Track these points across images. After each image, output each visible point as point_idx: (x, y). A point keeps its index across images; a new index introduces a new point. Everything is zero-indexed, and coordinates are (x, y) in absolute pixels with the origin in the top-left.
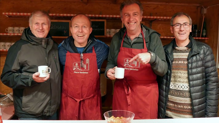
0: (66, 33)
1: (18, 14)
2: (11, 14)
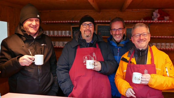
1: (52, 22)
2: (47, 22)
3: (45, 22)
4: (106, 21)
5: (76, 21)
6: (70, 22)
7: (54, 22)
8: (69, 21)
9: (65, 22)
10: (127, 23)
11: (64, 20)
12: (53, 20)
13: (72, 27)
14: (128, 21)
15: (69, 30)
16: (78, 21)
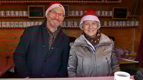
0: (41, 14)
2: (3, 2)
5: (33, 2)
6: (27, 3)
9: (19, 2)
12: (9, 1)
13: (29, 6)
16: (35, 2)
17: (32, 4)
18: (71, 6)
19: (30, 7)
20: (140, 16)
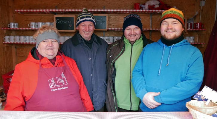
0: (71, 27)
1: (29, 10)
2: (22, 10)
3: (19, 10)
4: (99, 10)
5: (60, 10)
6: (53, 11)
7: (32, 10)
8: (51, 10)
9: (46, 11)
10: (125, 13)
11: (45, 9)
12: (30, 9)
14: (125, 10)
15: (51, 21)
16: (63, 10)
17: (59, 13)
18: (111, 16)
19: (56, 17)
20: (204, 30)
